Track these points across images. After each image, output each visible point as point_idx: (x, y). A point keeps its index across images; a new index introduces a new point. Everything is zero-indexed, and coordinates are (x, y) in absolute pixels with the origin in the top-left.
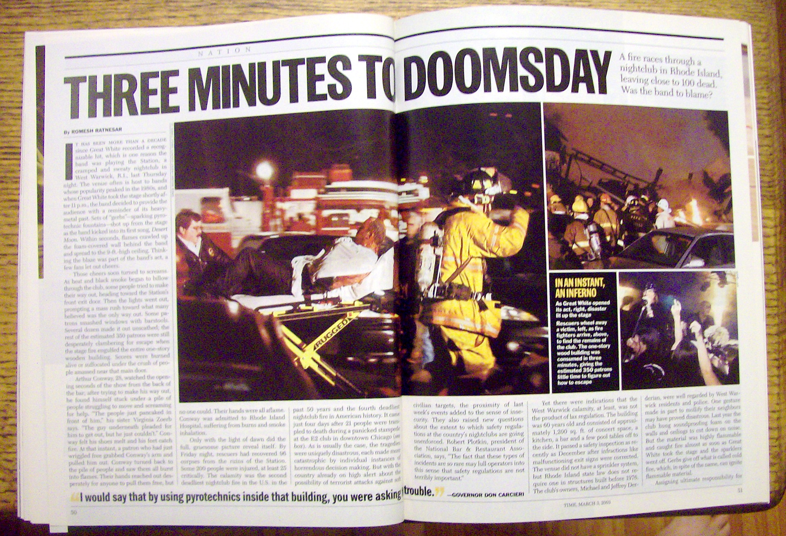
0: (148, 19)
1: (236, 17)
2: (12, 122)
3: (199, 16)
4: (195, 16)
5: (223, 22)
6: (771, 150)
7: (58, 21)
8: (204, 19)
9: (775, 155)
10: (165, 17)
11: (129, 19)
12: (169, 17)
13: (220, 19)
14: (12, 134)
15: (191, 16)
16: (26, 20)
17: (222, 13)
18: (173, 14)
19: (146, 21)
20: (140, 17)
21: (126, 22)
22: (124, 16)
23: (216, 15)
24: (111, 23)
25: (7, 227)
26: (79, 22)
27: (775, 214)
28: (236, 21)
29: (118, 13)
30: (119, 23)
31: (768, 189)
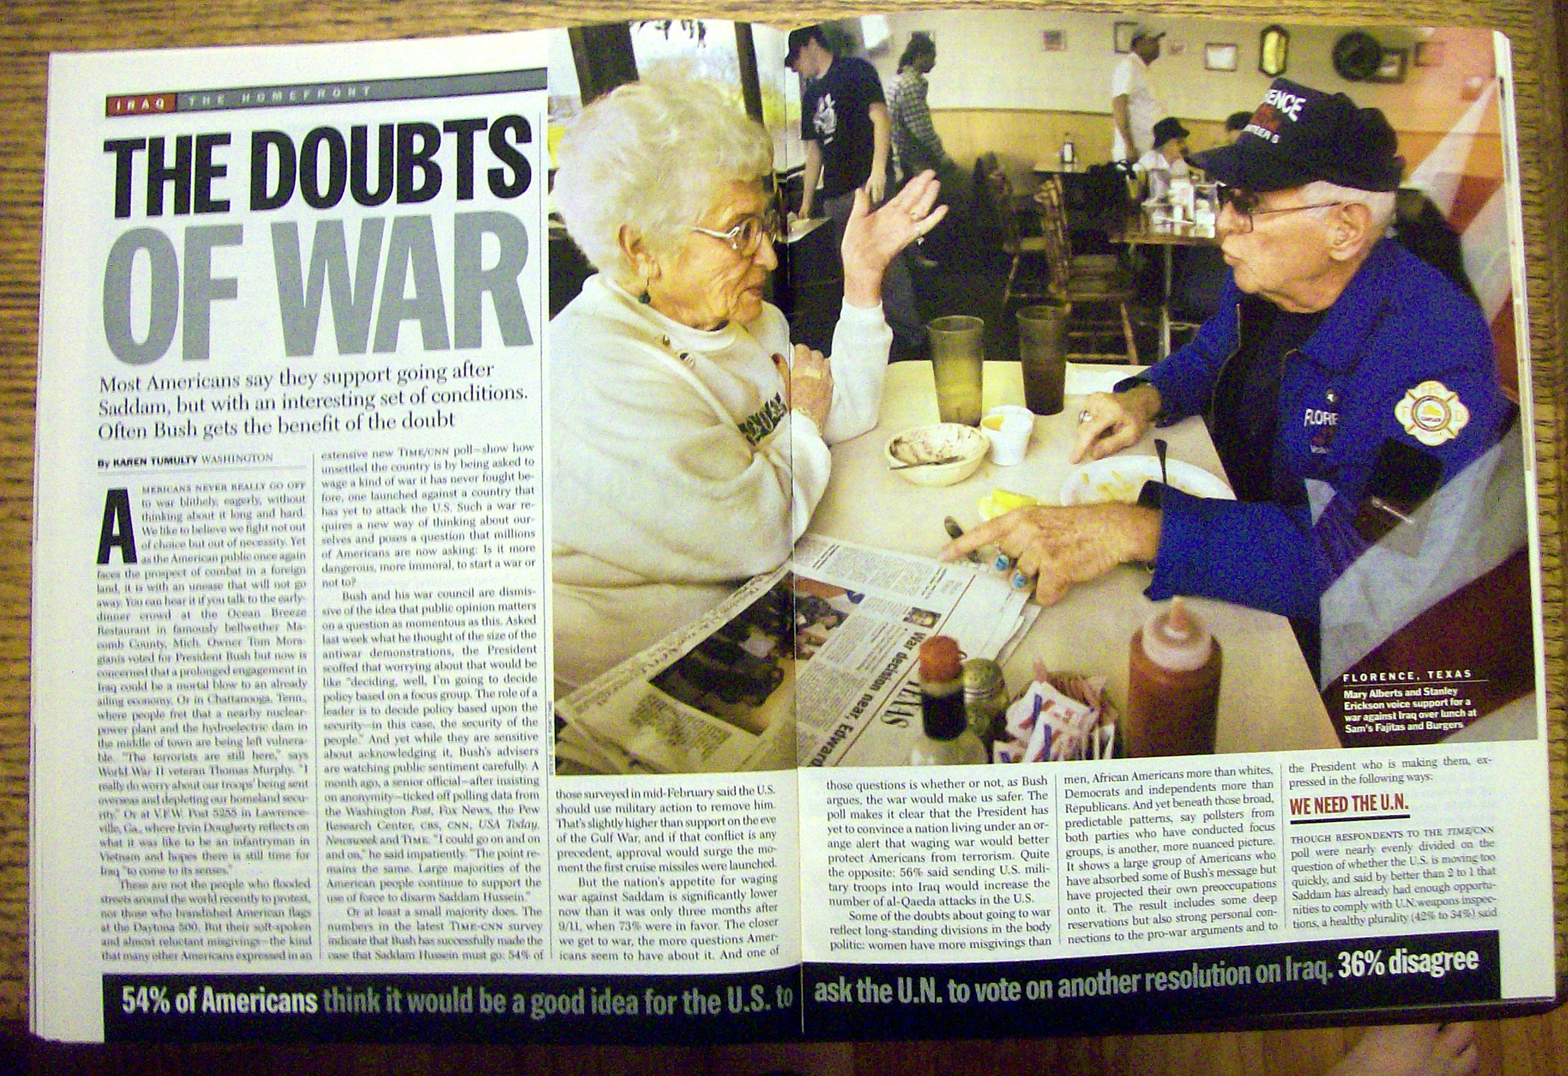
0: (295, 26)
1: (471, 23)
2: (18, 232)
3: (399, 20)
4: (389, 20)
5: (446, 33)
6: (1545, 286)
7: (112, 31)
8: (409, 26)
9: (1555, 296)
10: (329, 21)
11: (257, 27)
12: (339, 23)
13: (440, 25)
14: (20, 256)
15: (381, 19)
16: (48, 29)
17: (442, 16)
18: (344, 16)
19: (291, 32)
20: (277, 23)
21: (251, 34)
22: (245, 21)
23: (429, 18)
24: (221, 36)
25: (7, 445)
26: (154, 32)
27: (1556, 414)
28: (470, 31)
29: (233, 15)
30: (236, 33)
31: (1542, 364)
